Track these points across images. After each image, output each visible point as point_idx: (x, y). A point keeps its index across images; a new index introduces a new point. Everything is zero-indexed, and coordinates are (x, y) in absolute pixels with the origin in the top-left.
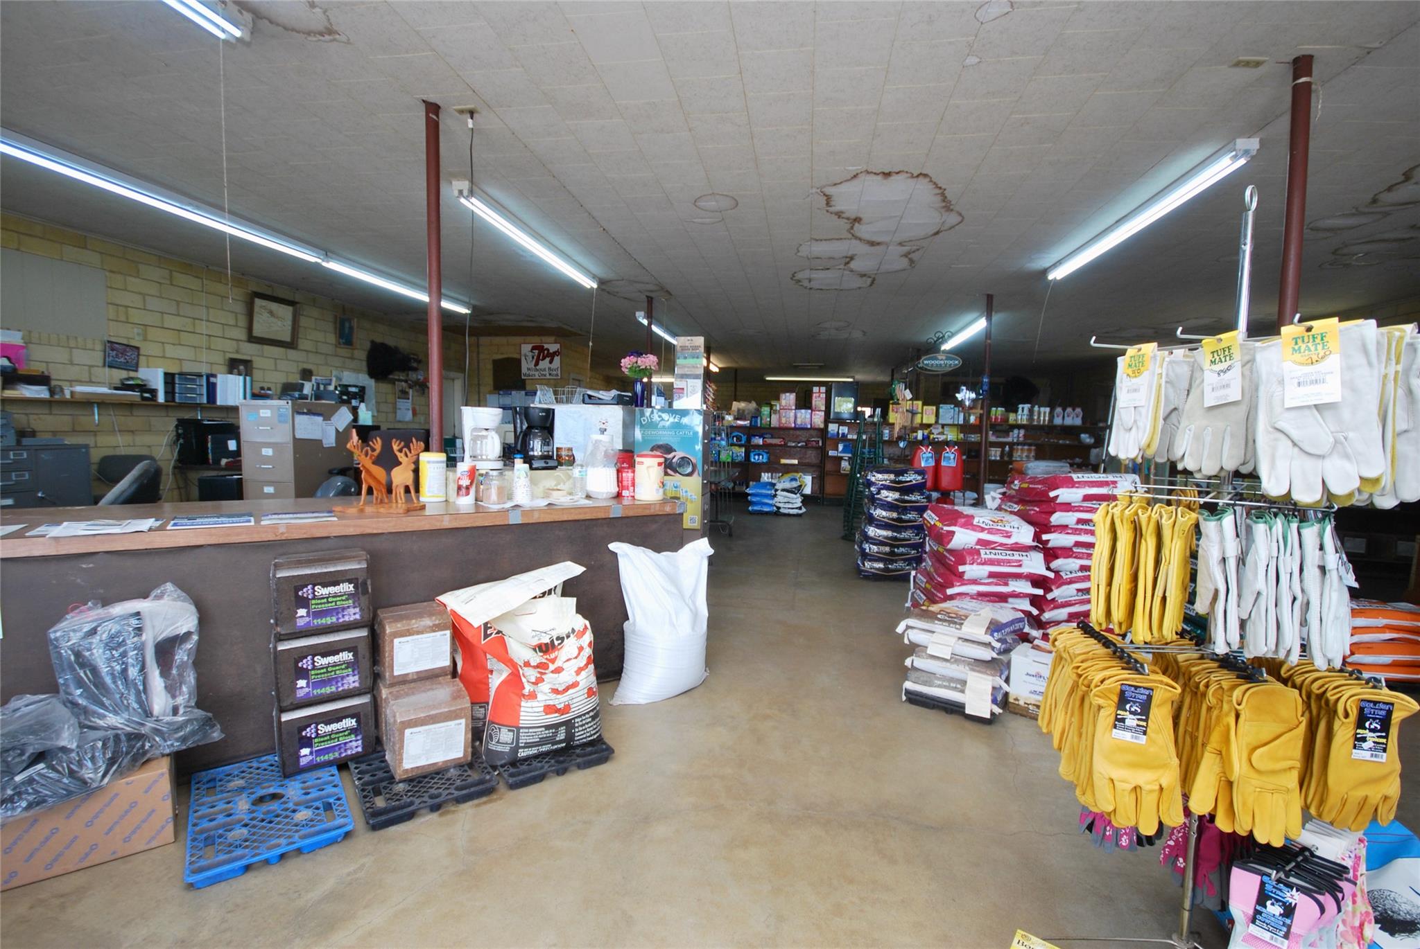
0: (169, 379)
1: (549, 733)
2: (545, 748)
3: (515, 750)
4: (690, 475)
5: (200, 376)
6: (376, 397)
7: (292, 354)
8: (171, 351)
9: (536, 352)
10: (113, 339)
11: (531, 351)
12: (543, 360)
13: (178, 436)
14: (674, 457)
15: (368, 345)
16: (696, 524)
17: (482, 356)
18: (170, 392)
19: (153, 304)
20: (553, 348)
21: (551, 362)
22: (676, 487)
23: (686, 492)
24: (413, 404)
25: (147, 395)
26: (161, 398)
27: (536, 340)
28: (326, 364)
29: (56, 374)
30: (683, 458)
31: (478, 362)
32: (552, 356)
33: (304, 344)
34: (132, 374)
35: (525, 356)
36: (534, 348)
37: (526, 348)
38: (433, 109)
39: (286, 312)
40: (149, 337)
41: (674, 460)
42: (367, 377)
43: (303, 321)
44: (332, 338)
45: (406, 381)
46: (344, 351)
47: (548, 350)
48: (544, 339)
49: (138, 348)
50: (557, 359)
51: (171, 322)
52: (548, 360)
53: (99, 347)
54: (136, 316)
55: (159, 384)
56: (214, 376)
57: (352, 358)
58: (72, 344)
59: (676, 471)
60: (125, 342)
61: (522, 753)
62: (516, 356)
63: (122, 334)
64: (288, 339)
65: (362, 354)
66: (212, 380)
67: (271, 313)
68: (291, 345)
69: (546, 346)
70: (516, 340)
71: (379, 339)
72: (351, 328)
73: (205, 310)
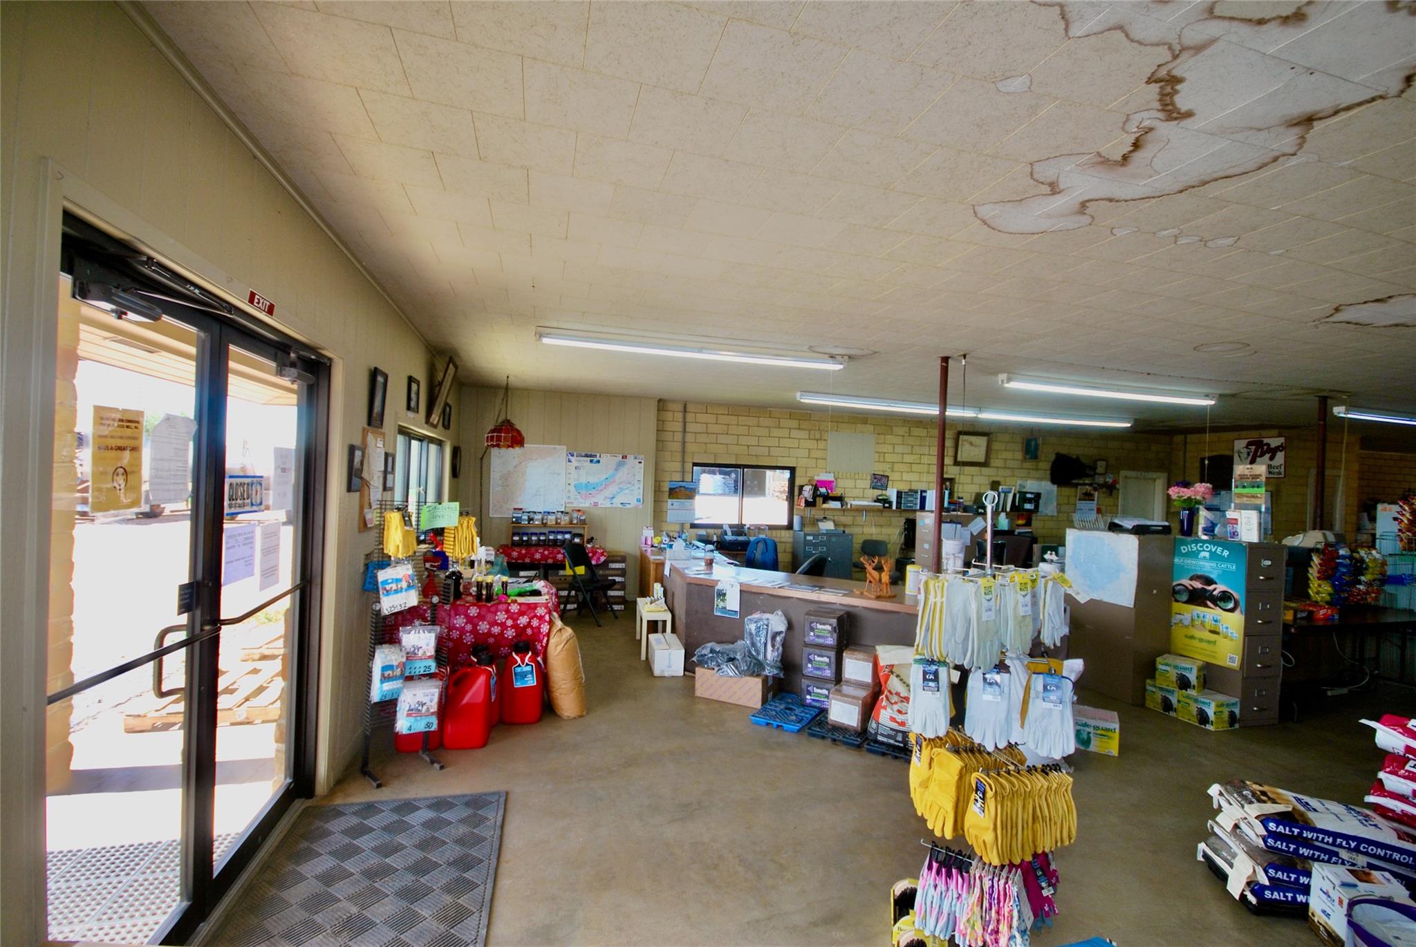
0: (899, 494)
1: (893, 733)
2: (892, 741)
3: (876, 734)
4: (1231, 610)
5: (916, 492)
6: (1057, 499)
7: (985, 470)
8: (906, 477)
9: (1253, 448)
10: (876, 473)
11: (1247, 447)
12: (1260, 456)
13: (905, 529)
14: (1215, 589)
15: (1053, 457)
16: (1235, 665)
17: (1188, 455)
18: (899, 503)
19: (899, 449)
20: (1275, 442)
21: (1272, 458)
22: (1216, 621)
23: (1227, 628)
24: (1098, 504)
25: (887, 505)
26: (894, 507)
27: (1254, 435)
28: (1013, 476)
29: (848, 493)
30: (1224, 592)
31: (1185, 461)
32: (1273, 452)
33: (995, 462)
34: (884, 492)
35: (1239, 452)
36: (1249, 444)
37: (1240, 445)
38: (945, 360)
39: (982, 442)
40: (895, 469)
41: (1214, 593)
42: (1049, 483)
43: (996, 446)
44: (1019, 455)
45: (1090, 485)
46: (1028, 465)
47: (1268, 445)
48: (1264, 433)
49: (888, 477)
50: (1280, 458)
51: (908, 458)
52: (1268, 456)
53: (869, 478)
54: (889, 458)
55: (894, 499)
56: (925, 491)
57: (1037, 469)
58: (857, 477)
59: (1216, 605)
60: (882, 473)
61: (880, 738)
62: (1227, 453)
63: (880, 469)
64: (982, 459)
65: (1045, 465)
66: (923, 494)
67: (971, 444)
68: (985, 464)
69: (1266, 441)
70: (1230, 435)
71: (1064, 451)
72: (1037, 445)
73: (927, 448)
